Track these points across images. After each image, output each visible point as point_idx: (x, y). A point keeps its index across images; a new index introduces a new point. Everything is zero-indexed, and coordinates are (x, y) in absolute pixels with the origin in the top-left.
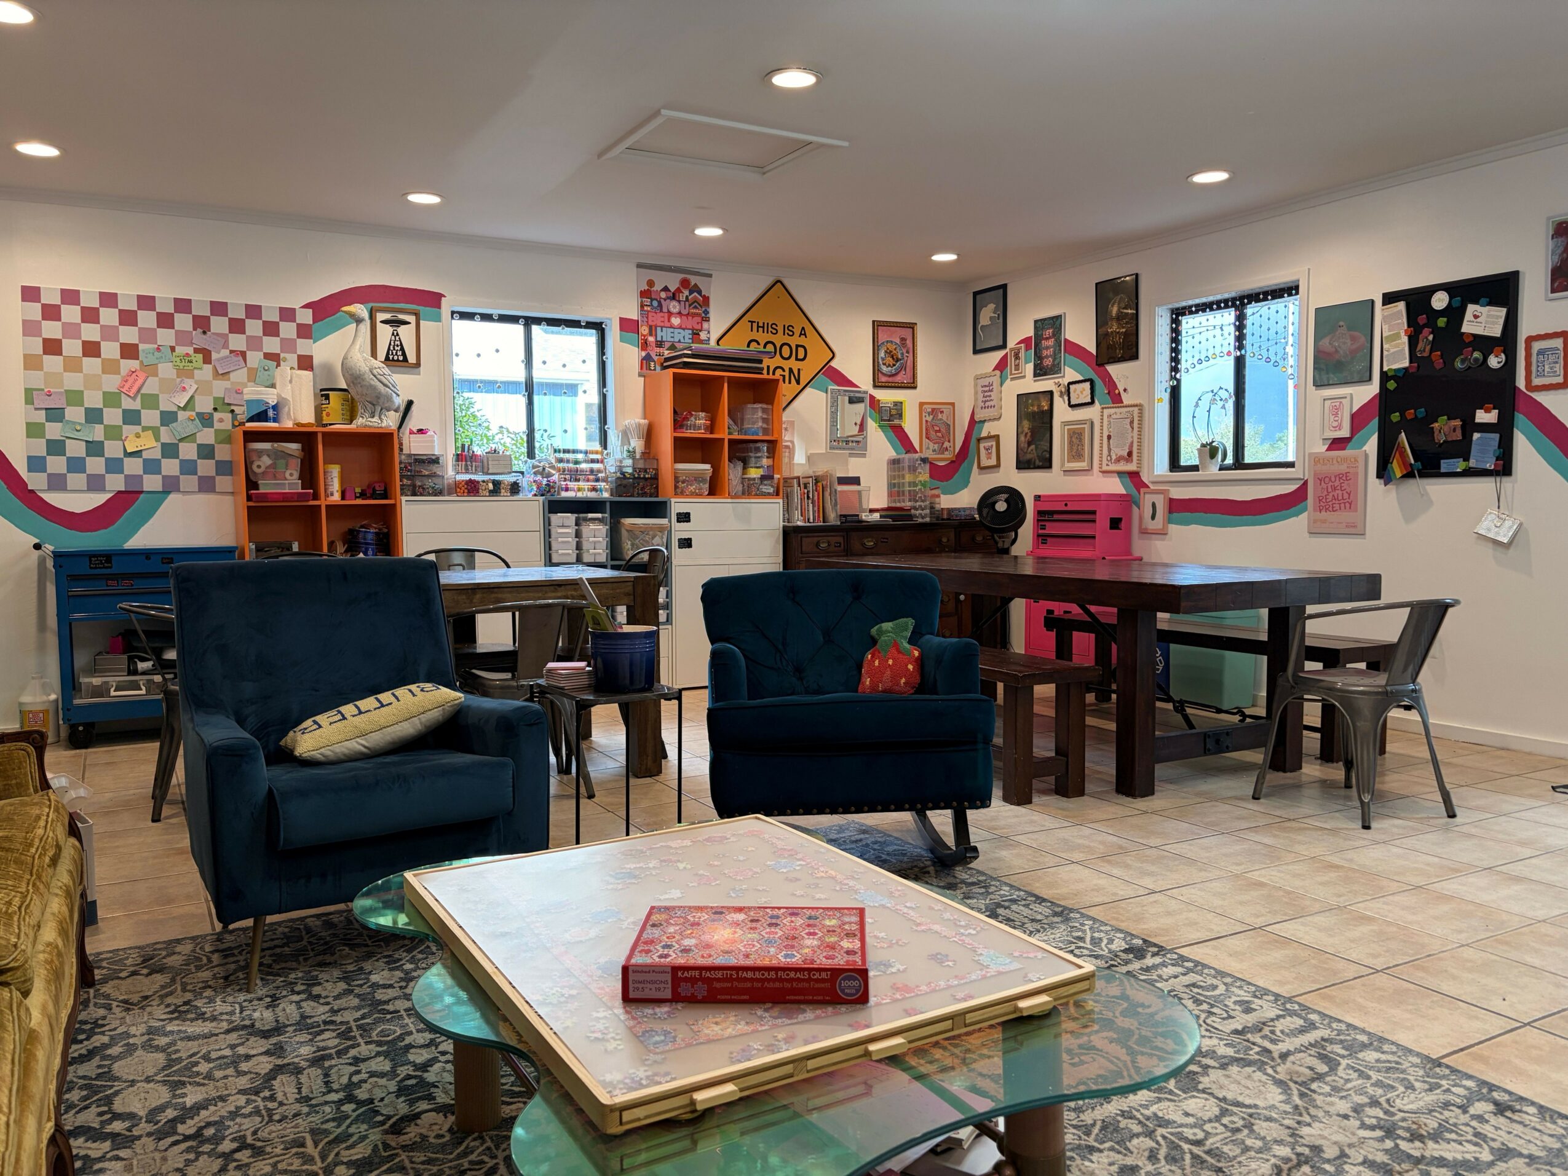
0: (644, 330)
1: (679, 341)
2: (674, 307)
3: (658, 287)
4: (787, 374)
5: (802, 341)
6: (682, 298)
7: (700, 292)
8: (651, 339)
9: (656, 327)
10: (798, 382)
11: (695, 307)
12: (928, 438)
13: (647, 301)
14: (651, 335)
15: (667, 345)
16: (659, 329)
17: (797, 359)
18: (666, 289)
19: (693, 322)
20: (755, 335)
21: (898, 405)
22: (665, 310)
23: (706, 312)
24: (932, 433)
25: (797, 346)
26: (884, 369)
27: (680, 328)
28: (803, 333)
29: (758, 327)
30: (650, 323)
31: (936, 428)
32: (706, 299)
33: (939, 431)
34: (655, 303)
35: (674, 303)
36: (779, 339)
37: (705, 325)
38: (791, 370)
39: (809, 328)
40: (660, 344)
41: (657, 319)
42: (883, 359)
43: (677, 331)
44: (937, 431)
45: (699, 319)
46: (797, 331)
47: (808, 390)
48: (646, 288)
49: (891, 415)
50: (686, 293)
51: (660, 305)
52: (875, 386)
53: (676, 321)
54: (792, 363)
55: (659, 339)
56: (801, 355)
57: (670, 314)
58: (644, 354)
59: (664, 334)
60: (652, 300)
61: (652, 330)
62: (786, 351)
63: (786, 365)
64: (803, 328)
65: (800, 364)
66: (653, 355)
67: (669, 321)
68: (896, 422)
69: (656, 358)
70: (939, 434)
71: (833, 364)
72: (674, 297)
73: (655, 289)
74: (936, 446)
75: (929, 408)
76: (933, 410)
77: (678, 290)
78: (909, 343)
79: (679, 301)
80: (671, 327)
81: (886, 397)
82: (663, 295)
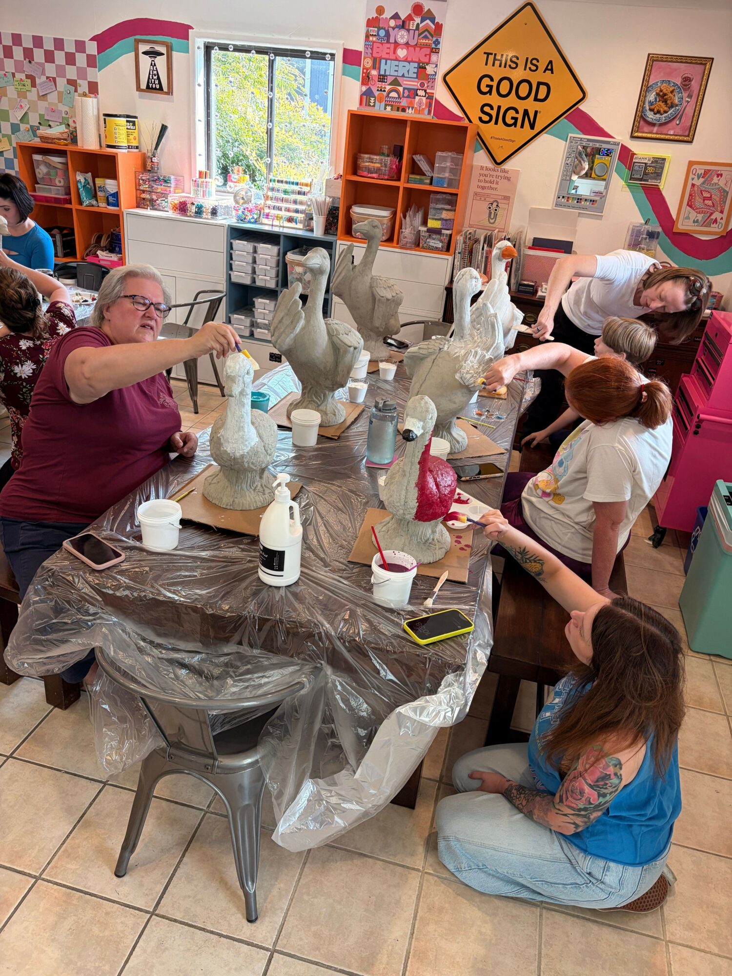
0: (367, 62)
1: (403, 76)
2: (402, 36)
3: (387, 14)
4: (520, 116)
5: (547, 77)
6: (412, 26)
7: (432, 19)
8: (374, 73)
9: (381, 58)
10: (532, 126)
11: (426, 37)
12: (690, 205)
13: (373, 30)
14: (374, 68)
15: (390, 80)
16: (383, 61)
17: (536, 99)
18: (396, 16)
19: (420, 54)
20: (489, 70)
21: (659, 163)
22: (392, 40)
23: (437, 43)
24: (698, 202)
25: (539, 84)
26: (650, 116)
27: (406, 60)
28: (550, 67)
29: (495, 59)
30: (375, 55)
31: (706, 195)
32: (439, 28)
33: (710, 198)
34: (382, 33)
35: (403, 32)
36: (517, 75)
37: (434, 58)
38: (526, 112)
39: (558, 63)
40: (382, 78)
41: (383, 50)
42: (651, 103)
43: (402, 64)
44: (705, 199)
45: (428, 51)
46: (542, 66)
47: (544, 137)
48: (375, 15)
49: (645, 174)
50: (418, 20)
51: (388, 35)
52: (632, 137)
53: (402, 53)
54: (531, 105)
55: (382, 72)
56: (542, 94)
57: (397, 45)
58: (364, 88)
59: (388, 68)
60: (379, 29)
61: (376, 64)
62: (524, 90)
63: (521, 106)
64: (551, 62)
65: (538, 106)
66: (374, 89)
67: (395, 52)
68: (651, 182)
69: (377, 93)
70: (709, 203)
71: (582, 107)
72: (403, 26)
73: (384, 16)
74: (700, 217)
75: (700, 169)
76: (706, 172)
77: (410, 18)
78: (694, 84)
79: (408, 30)
80: (397, 59)
81: (644, 150)
82: (392, 23)
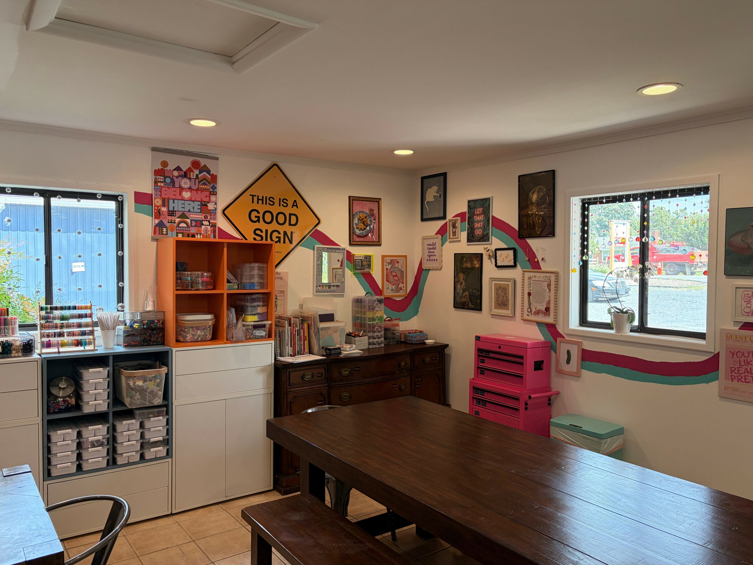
0: (158, 202)
1: (189, 211)
2: (185, 183)
3: (171, 167)
4: (282, 236)
5: (294, 210)
6: (193, 176)
7: (208, 172)
8: (164, 209)
9: (169, 199)
10: (291, 242)
11: (204, 184)
12: (388, 281)
13: (161, 178)
14: (164, 205)
15: (178, 214)
16: (171, 201)
17: (290, 224)
18: (178, 169)
19: (202, 196)
20: (255, 206)
21: (368, 258)
22: (177, 185)
23: (214, 188)
24: (391, 277)
25: (290, 215)
26: (358, 232)
27: (190, 200)
28: (295, 204)
29: (258, 200)
30: (163, 196)
31: (394, 274)
32: (214, 178)
33: (396, 276)
34: (168, 180)
35: (186, 180)
36: (275, 210)
37: (213, 198)
38: (285, 233)
39: (300, 202)
40: (172, 213)
41: (169, 193)
42: (357, 225)
43: (187, 203)
44: (394, 276)
45: (207, 193)
46: (290, 203)
47: (299, 248)
48: (160, 167)
49: (362, 266)
50: (197, 172)
51: (173, 182)
52: (351, 244)
53: (186, 195)
54: (286, 228)
55: (171, 209)
56: (293, 221)
57: (182, 189)
58: (157, 221)
59: (177, 206)
60: (165, 177)
61: (165, 203)
62: (281, 219)
63: (282, 229)
64: (295, 201)
65: (292, 229)
66: (165, 222)
67: (180, 194)
68: (366, 270)
69: (168, 225)
70: (396, 278)
71: (319, 228)
72: (185, 175)
73: (168, 168)
74: (394, 287)
75: (388, 260)
76: (392, 261)
77: (190, 170)
78: (376, 212)
79: (190, 179)
80: (182, 199)
81: (359, 252)
82: (176, 173)
